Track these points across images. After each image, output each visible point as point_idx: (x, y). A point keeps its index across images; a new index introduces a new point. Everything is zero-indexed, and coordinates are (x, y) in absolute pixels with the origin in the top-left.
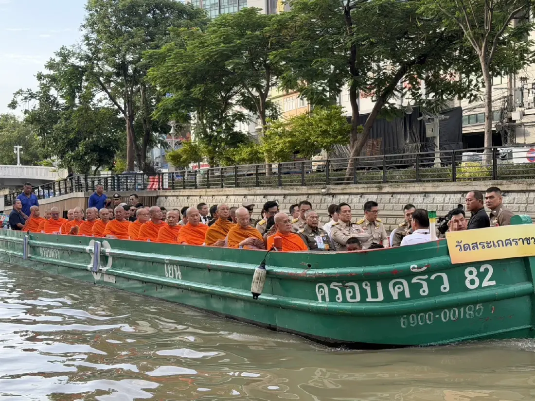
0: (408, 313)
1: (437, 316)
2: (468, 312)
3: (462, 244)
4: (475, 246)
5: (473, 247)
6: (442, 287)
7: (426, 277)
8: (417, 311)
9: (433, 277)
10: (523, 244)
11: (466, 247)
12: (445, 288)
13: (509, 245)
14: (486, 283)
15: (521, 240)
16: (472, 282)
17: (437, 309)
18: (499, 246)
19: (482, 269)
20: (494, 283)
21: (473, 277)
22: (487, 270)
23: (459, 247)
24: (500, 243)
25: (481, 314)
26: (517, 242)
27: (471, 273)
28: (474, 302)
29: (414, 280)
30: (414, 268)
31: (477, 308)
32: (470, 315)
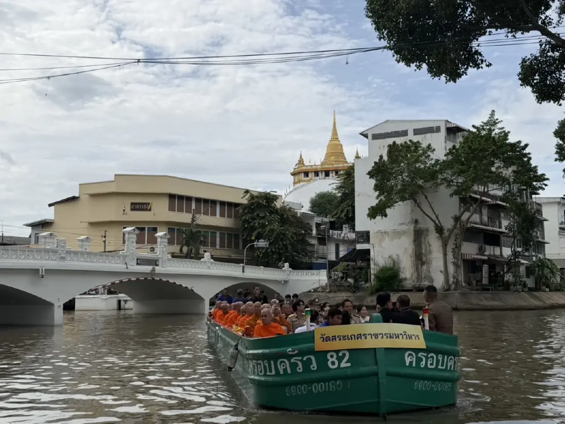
0: (290, 384)
1: (310, 388)
2: (331, 386)
3: (325, 337)
4: (334, 338)
5: (332, 339)
6: (312, 366)
7: (300, 358)
8: (296, 384)
9: (305, 359)
10: (372, 338)
11: (327, 339)
12: (314, 367)
13: (359, 339)
14: (343, 365)
15: (370, 335)
16: (333, 363)
17: (310, 382)
18: (352, 339)
19: (340, 354)
20: (349, 364)
21: (334, 359)
22: (344, 355)
23: (322, 339)
24: (353, 337)
25: (341, 388)
26: (366, 337)
27: (332, 356)
28: (335, 379)
29: (292, 360)
30: (289, 351)
31: (338, 384)
32: (333, 388)
